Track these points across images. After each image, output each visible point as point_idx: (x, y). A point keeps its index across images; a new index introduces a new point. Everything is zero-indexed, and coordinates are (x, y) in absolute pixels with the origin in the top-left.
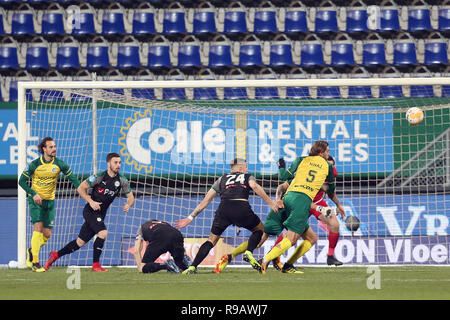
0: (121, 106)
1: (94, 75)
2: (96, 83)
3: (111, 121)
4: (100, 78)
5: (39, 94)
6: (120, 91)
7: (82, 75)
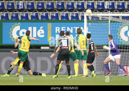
0: (119, 22)
1: (109, 12)
2: (110, 14)
3: (115, 27)
4: (111, 12)
5: (91, 18)
6: (118, 17)
7: (105, 11)
